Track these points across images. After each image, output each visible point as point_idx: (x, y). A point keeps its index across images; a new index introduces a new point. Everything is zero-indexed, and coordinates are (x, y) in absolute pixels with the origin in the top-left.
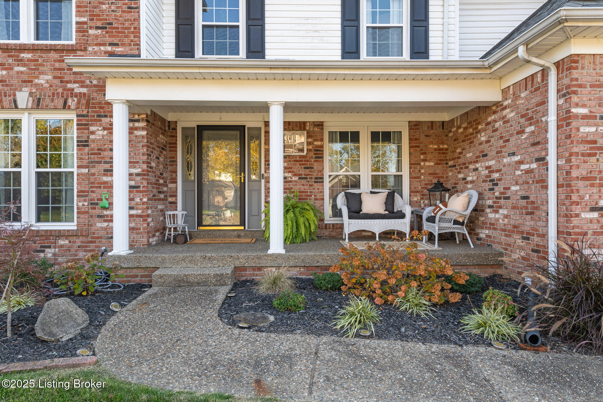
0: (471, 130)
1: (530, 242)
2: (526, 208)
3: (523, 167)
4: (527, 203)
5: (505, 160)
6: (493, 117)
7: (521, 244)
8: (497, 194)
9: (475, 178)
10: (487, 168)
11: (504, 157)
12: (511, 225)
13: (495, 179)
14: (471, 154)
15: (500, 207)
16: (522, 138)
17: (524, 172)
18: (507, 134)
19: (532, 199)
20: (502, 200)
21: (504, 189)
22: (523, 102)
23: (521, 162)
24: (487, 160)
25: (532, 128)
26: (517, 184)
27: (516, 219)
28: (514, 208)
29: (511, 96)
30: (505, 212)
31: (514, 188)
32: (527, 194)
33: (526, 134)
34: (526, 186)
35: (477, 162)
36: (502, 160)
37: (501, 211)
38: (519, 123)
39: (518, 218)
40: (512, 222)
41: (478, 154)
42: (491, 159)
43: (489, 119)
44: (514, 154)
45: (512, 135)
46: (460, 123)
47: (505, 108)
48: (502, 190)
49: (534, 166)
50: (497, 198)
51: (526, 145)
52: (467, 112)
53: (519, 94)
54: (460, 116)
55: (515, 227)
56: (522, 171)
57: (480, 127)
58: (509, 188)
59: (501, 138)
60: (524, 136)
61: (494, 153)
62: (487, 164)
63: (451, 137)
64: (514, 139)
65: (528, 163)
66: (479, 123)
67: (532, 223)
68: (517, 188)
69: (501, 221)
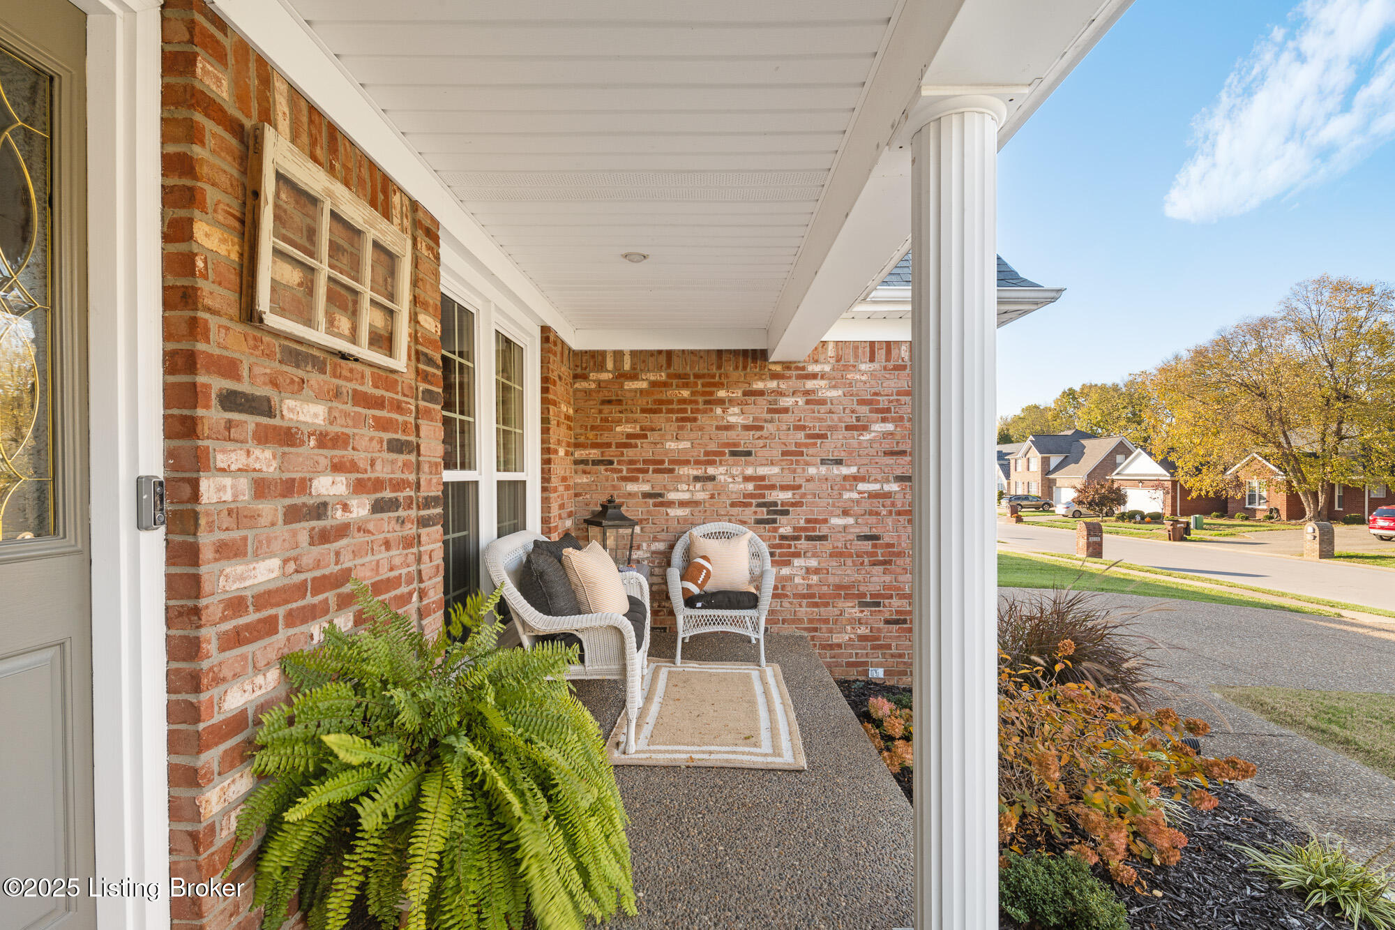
0: (685, 393)
1: (881, 609)
2: (874, 554)
3: (862, 486)
4: (874, 546)
5: (812, 471)
6: (773, 384)
7: (860, 615)
8: (786, 530)
9: (700, 496)
10: (747, 479)
11: (808, 464)
12: (829, 586)
13: (779, 503)
14: (685, 445)
15: (797, 555)
16: (861, 438)
17: (866, 495)
18: (817, 424)
19: (887, 539)
20: (803, 541)
21: (808, 521)
22: (864, 378)
23: (856, 478)
24: (747, 464)
25: (890, 427)
26: (846, 513)
27: (847, 573)
28: (835, 554)
29: (832, 361)
30: (813, 563)
31: (835, 521)
32: (875, 532)
33: (873, 434)
34: (873, 519)
35: (712, 463)
36: (804, 470)
37: (797, 562)
38: (853, 412)
39: (849, 572)
40: (832, 580)
41: (713, 447)
42: (764, 462)
43: (759, 385)
44: (839, 462)
45: (833, 428)
46: (633, 367)
47: (814, 376)
48: (802, 523)
49: (894, 487)
50: (783, 537)
51: (873, 452)
52: (669, 354)
53: (852, 363)
54: (634, 354)
55: (838, 587)
56: (860, 493)
57: (722, 394)
58: (825, 521)
59: (799, 428)
60: (867, 437)
61: (776, 453)
62: (750, 471)
63: (587, 392)
64: (840, 437)
65: (876, 481)
66: (720, 385)
67: (888, 578)
68: (850, 521)
69: (798, 580)
